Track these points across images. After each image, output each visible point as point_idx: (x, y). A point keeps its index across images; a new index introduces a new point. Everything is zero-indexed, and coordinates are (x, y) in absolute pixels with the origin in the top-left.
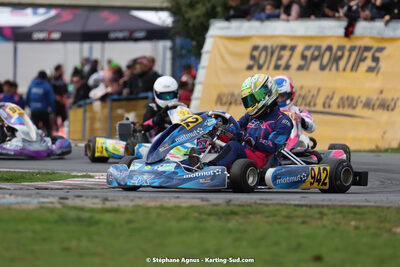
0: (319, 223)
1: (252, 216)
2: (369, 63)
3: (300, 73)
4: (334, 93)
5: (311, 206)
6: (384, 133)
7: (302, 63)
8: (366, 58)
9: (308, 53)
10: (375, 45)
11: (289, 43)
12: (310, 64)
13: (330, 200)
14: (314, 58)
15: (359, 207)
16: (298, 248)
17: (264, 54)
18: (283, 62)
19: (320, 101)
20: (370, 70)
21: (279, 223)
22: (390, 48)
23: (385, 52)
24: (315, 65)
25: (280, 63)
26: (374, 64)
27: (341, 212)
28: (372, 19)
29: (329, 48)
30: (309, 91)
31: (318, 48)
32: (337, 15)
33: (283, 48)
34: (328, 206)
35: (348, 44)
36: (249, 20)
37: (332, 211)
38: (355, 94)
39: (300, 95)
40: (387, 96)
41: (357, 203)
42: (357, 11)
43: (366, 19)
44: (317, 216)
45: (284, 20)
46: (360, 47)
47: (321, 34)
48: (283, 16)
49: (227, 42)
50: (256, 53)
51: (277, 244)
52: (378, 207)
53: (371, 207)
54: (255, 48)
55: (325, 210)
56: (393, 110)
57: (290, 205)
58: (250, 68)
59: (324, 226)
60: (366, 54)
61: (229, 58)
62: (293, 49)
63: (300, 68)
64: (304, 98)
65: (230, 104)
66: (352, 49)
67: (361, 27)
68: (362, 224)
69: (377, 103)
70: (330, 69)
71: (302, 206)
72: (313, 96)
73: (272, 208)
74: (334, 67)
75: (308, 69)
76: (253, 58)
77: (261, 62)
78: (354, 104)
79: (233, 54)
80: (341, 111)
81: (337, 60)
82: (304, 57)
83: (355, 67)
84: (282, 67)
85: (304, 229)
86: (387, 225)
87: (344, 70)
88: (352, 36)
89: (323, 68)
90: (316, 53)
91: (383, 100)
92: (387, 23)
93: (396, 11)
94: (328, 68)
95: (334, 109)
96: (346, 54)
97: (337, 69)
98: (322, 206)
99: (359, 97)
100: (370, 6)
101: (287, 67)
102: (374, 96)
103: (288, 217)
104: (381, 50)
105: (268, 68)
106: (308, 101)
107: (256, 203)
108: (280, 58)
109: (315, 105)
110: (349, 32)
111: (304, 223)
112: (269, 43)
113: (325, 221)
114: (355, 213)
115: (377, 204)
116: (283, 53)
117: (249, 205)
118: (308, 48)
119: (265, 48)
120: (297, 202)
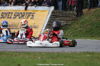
0: (19, 56)
1: (2, 55)
2: (31, 17)
3: (14, 19)
5: (17, 52)
6: (35, 34)
8: (30, 15)
9: (16, 14)
10: (33, 12)
11: (11, 12)
12: (16, 17)
13: (22, 51)
15: (29, 52)
16: (14, 62)
17: (5, 14)
20: (31, 18)
21: (9, 56)
22: (36, 13)
23: (35, 14)
24: (18, 17)
25: (9, 17)
26: (32, 17)
27: (25, 54)
28: (32, 6)
29: (21, 13)
30: (16, 24)
31: (18, 13)
32: (23, 5)
34: (21, 52)
35: (26, 12)
36: (1, 6)
37: (22, 53)
39: (14, 25)
40: (36, 25)
41: (29, 51)
42: (28, 4)
43: (30, 6)
44: (19, 54)
45: (10, 6)
47: (19, 10)
48: (10, 5)
50: (3, 14)
51: (9, 61)
52: (34, 52)
53: (32, 52)
55: (21, 53)
56: (37, 28)
57: (12, 52)
58: (1, 18)
59: (21, 57)
60: (30, 14)
62: (12, 13)
63: (14, 18)
64: (15, 25)
66: (27, 13)
67: (29, 8)
68: (30, 57)
69: (33, 26)
71: (15, 52)
72: (17, 25)
73: (7, 53)
74: (22, 18)
76: (2, 15)
77: (4, 16)
81: (23, 16)
82: (15, 15)
83: (28, 18)
84: (9, 18)
85: (15, 58)
86: (36, 57)
88: (27, 10)
89: (19, 18)
90: (18, 14)
91: (35, 26)
92: (35, 7)
93: (38, 4)
96: (25, 14)
98: (20, 52)
100: (31, 2)
101: (11, 18)
103: (11, 55)
104: (34, 13)
105: (6, 18)
107: (3, 51)
109: (18, 27)
110: (26, 9)
111: (15, 56)
112: (6, 12)
113: (21, 56)
114: (28, 54)
115: (34, 51)
116: (9, 14)
117: (2, 52)
118: (16, 13)
119: (5, 13)
120: (14, 51)
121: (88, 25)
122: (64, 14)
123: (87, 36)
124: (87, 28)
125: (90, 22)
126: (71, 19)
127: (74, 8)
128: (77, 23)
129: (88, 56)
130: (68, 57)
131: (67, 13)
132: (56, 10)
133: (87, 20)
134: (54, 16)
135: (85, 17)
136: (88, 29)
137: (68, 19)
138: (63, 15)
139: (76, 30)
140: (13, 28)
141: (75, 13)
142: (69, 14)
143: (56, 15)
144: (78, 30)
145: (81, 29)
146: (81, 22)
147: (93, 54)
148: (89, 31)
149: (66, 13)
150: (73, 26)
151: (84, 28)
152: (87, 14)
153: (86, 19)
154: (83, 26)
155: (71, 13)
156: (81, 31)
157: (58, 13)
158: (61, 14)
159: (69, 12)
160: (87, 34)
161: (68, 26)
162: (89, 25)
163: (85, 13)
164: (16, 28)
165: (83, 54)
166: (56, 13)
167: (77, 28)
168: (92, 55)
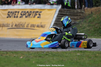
2: (38, 16)
4: (29, 23)
7: (21, 16)
8: (37, 14)
9: (22, 13)
10: (39, 11)
11: (18, 11)
12: (23, 16)
14: (24, 15)
17: (11, 14)
18: (16, 16)
19: (26, 25)
20: (38, 17)
22: (43, 12)
24: (24, 16)
26: (39, 16)
29: (28, 12)
30: (23, 23)
31: (25, 12)
33: (16, 12)
35: (32, 11)
38: (34, 23)
39: (20, 24)
40: (43, 24)
46: (36, 12)
49: (2, 11)
50: (9, 14)
54: (9, 12)
56: (44, 27)
58: (8, 17)
61: (2, 15)
62: (18, 12)
63: (20, 17)
65: (3, 27)
66: (34, 12)
69: (40, 26)
70: (28, 17)
74: (29, 17)
75: (22, 17)
76: (8, 15)
78: (34, 26)
79: (3, 14)
80: (31, 28)
81: (30, 15)
82: (21, 14)
83: (34, 17)
87: (32, 17)
89: (26, 17)
90: (24, 13)
94: (27, 17)
95: (29, 27)
96: (32, 13)
97: (30, 17)
99: (35, 24)
101: (17, 17)
102: (39, 24)
104: (41, 12)
105: (12, 17)
106: (23, 25)
108: (15, 15)
109: (24, 27)
112: (12, 11)
116: (16, 13)
118: (22, 12)
119: (11, 12)
121: (96, 23)
122: (71, 12)
123: (95, 35)
124: (95, 27)
125: (99, 21)
126: (79, 18)
127: (82, 6)
128: (85, 22)
129: (78, 54)
130: (56, 56)
131: (75, 12)
132: (63, 9)
133: (95, 19)
134: (61, 14)
135: (94, 16)
136: (97, 27)
137: (76, 18)
138: (70, 14)
139: (85, 29)
140: (19, 27)
141: (83, 12)
142: (76, 13)
143: (64, 13)
144: (86, 29)
145: (89, 28)
146: (89, 21)
147: (84, 53)
148: (98, 30)
149: (73, 12)
150: (81, 25)
151: (93, 27)
152: (96, 12)
153: (94, 17)
154: (91, 25)
155: (79, 11)
156: (89, 30)
157: (65, 12)
158: (69, 12)
159: (76, 10)
160: (95, 33)
161: (76, 25)
162: (98, 24)
163: (94, 11)
164: (22, 27)
165: (74, 52)
166: (63, 11)
167: (85, 27)
168: (82, 54)
